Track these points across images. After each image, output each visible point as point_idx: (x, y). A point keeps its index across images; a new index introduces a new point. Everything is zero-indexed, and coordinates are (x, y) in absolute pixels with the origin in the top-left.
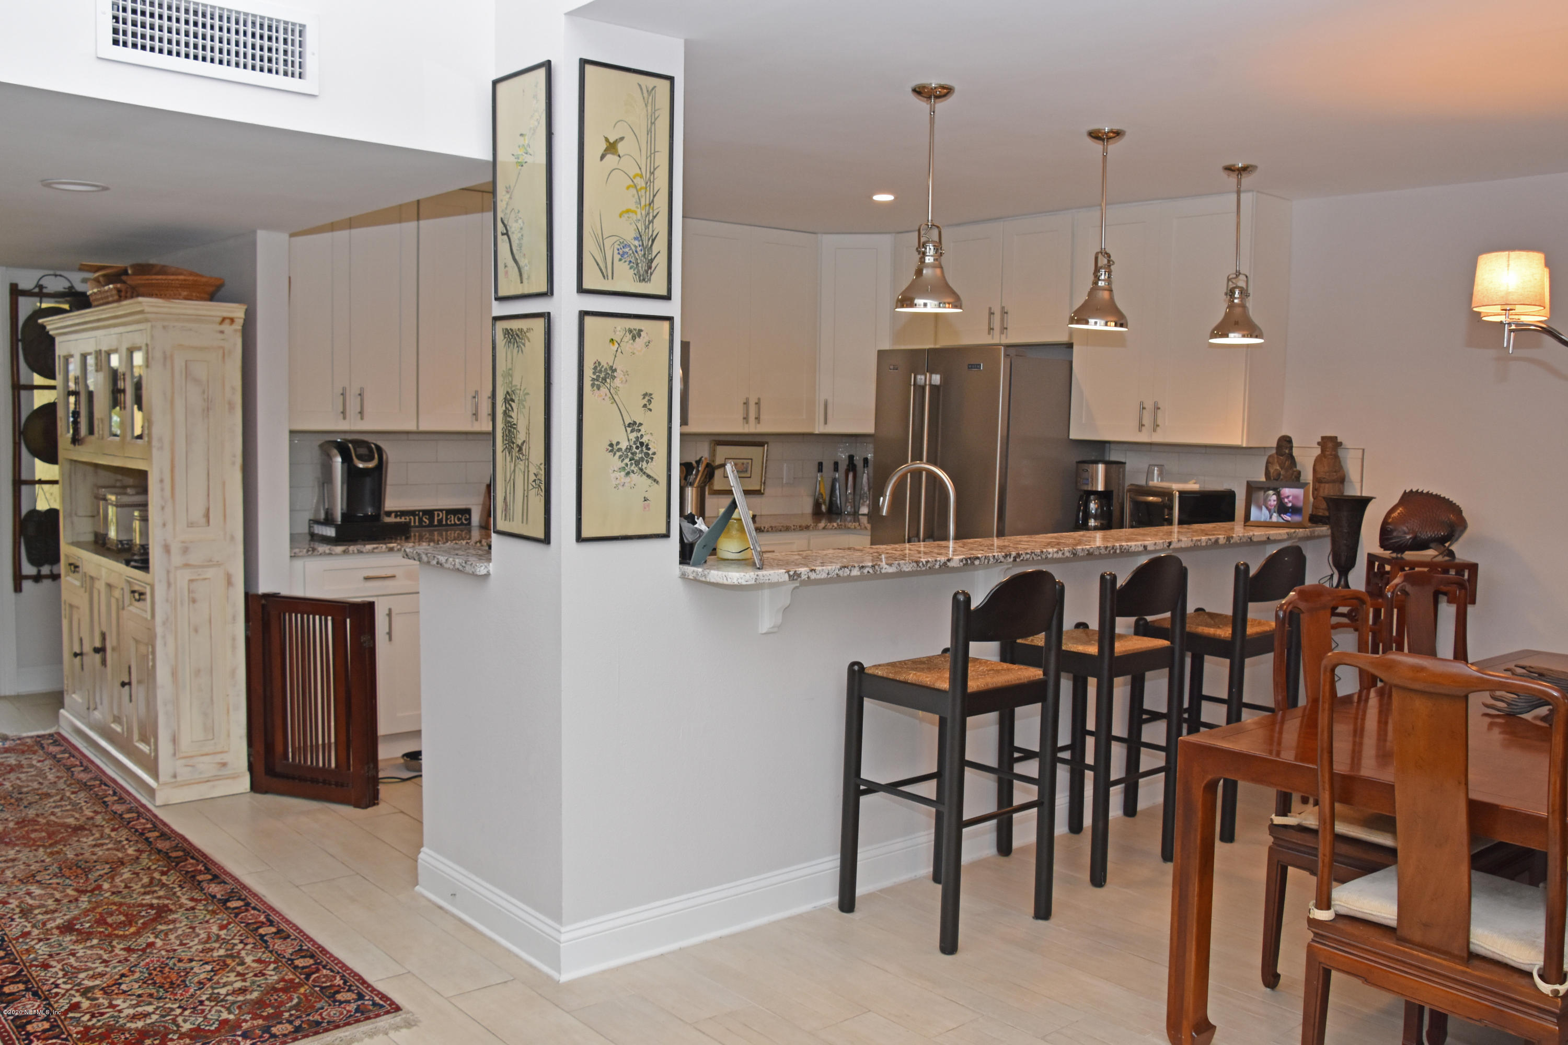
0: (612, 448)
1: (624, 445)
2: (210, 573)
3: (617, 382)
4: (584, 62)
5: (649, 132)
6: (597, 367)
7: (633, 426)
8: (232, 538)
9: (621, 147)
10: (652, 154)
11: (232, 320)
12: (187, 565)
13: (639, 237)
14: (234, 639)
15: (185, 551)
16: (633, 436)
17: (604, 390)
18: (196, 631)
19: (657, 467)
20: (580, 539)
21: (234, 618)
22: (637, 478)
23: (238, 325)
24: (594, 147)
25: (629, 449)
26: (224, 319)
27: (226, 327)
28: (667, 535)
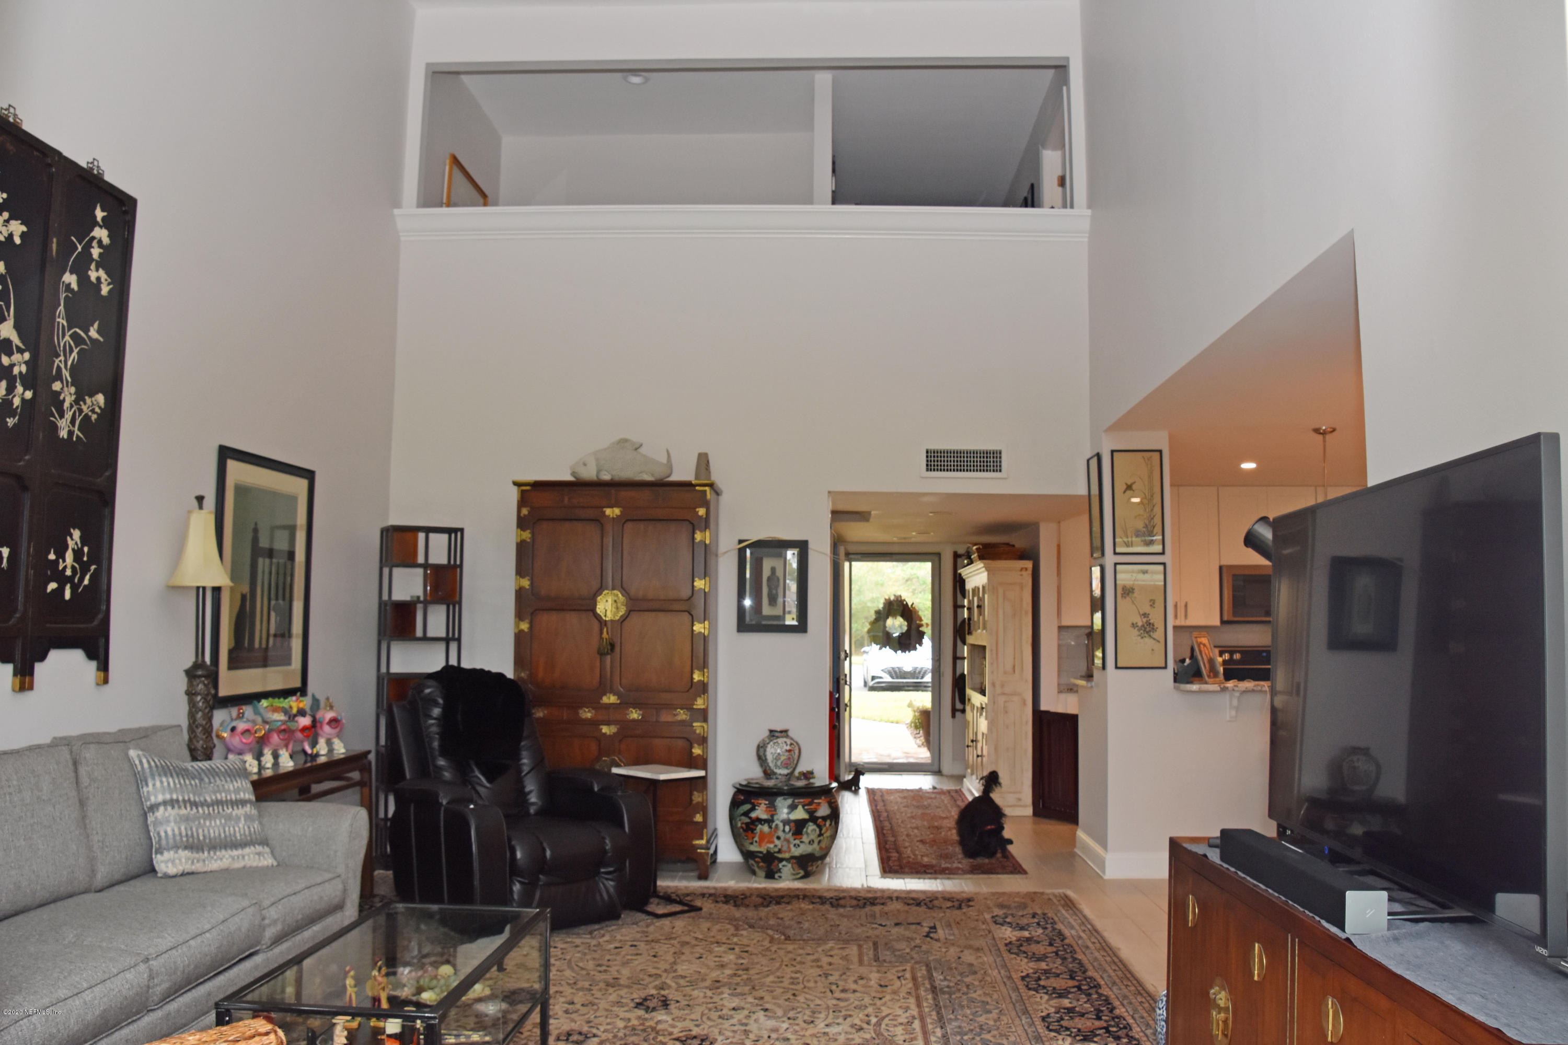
0: (1134, 625)
1: (1140, 624)
2: (1016, 698)
3: (1135, 595)
4: (1113, 452)
5: (1149, 477)
6: (1124, 588)
7: (1145, 615)
8: (1026, 681)
9: (1134, 487)
10: (1151, 489)
11: (1026, 569)
12: (1003, 694)
13: (1146, 526)
14: (1026, 733)
15: (1002, 686)
16: (1145, 620)
17: (1128, 598)
18: (1007, 727)
19: (1159, 634)
20: (1117, 667)
21: (1027, 722)
22: (1147, 640)
23: (1030, 571)
24: (1120, 487)
25: (1143, 626)
26: (1022, 569)
27: (1024, 573)
28: (1165, 667)
